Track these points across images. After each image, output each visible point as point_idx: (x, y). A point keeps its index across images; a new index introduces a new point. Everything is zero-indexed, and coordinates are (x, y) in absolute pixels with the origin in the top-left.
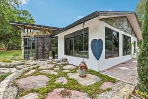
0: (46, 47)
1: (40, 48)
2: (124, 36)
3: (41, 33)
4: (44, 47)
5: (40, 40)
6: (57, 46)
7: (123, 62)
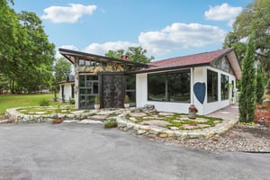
0: (117, 89)
1: (108, 91)
2: (223, 76)
3: (109, 69)
4: (114, 89)
5: (108, 79)
6: (135, 88)
7: (222, 107)
